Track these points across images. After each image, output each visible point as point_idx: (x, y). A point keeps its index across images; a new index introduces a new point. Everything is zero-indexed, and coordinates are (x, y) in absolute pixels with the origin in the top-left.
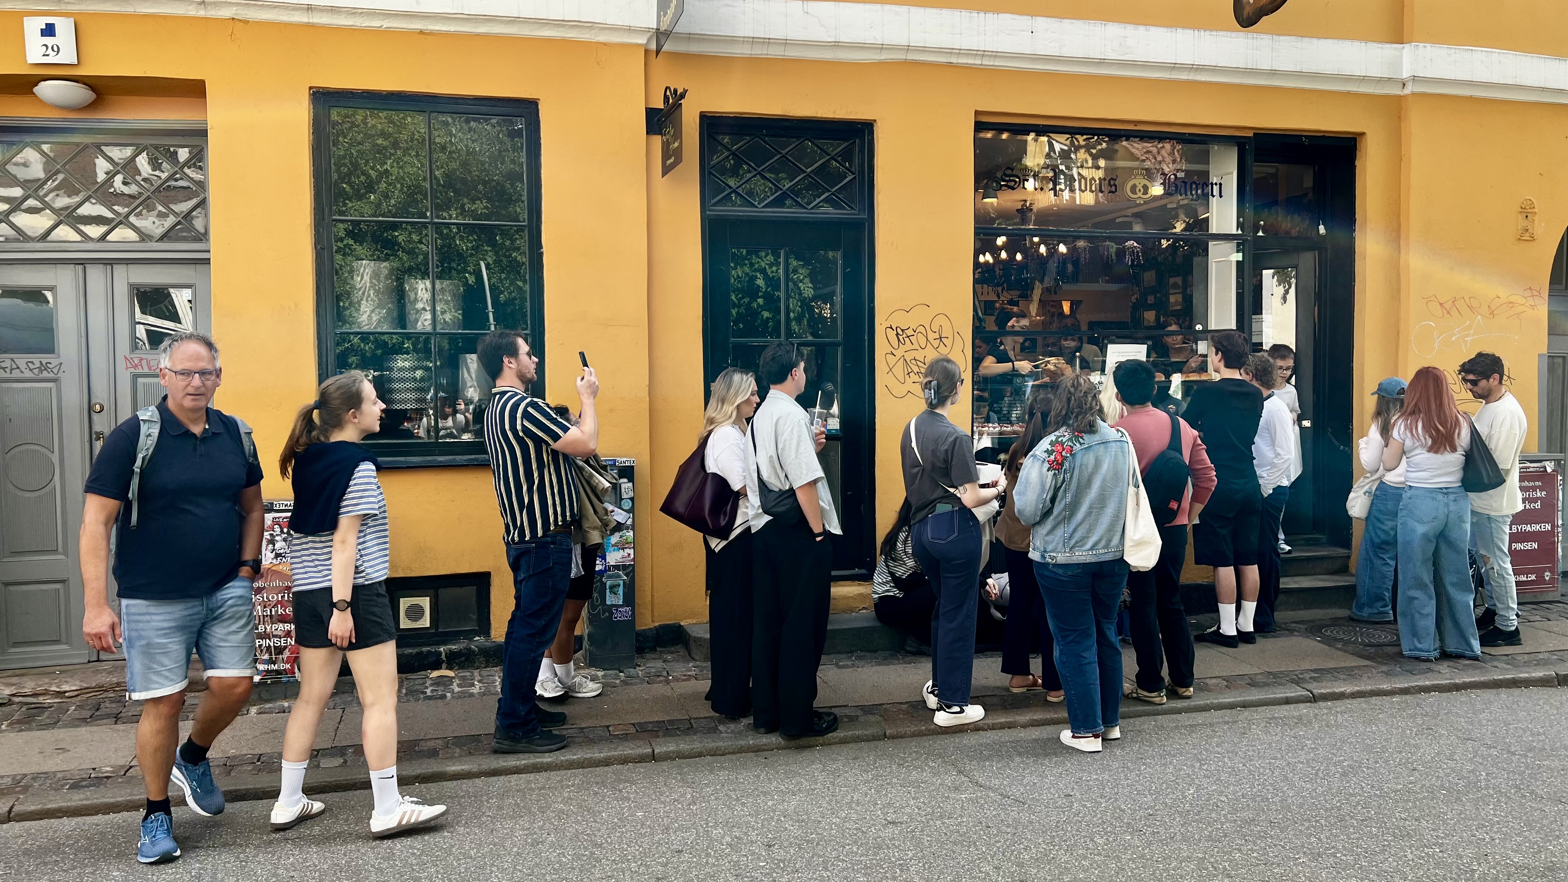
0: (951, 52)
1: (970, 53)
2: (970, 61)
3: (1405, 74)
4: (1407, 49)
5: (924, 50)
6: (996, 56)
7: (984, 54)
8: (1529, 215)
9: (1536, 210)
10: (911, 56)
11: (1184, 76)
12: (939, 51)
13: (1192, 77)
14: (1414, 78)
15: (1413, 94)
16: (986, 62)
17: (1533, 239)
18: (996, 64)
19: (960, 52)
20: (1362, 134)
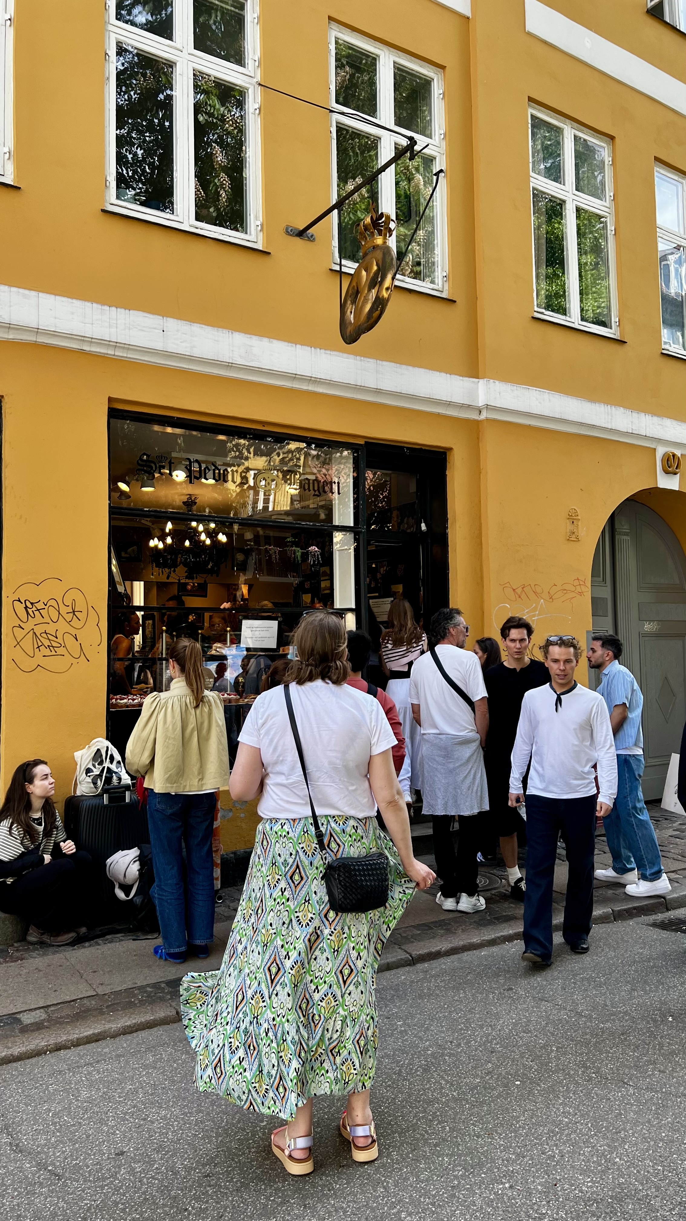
0: (82, 339)
1: (101, 342)
2: (103, 350)
3: (481, 403)
4: (482, 383)
5: (54, 334)
6: (128, 349)
7: (116, 345)
8: (575, 521)
9: (579, 517)
10: (41, 339)
11: (304, 387)
12: (70, 337)
13: (311, 388)
14: (487, 407)
15: (487, 419)
16: (119, 353)
17: (578, 540)
18: (129, 356)
19: (92, 341)
20: (450, 449)
